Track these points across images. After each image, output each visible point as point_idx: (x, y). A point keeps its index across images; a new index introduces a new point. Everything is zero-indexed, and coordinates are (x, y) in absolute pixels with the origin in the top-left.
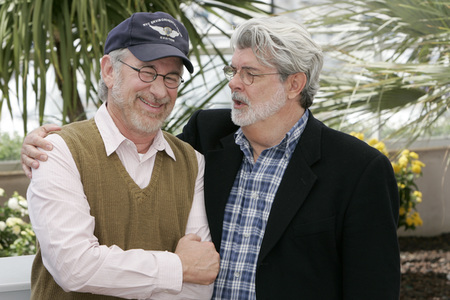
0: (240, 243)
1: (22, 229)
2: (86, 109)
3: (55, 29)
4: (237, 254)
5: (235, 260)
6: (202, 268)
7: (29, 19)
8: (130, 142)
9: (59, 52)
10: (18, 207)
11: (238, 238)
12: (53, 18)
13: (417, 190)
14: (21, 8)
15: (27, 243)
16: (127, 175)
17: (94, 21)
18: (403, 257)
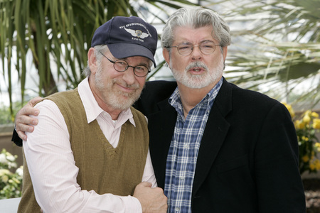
0: (177, 184)
1: (10, 178)
2: (57, 84)
3: (32, 21)
4: (176, 193)
5: (175, 198)
6: (155, 209)
7: (12, 14)
8: (106, 113)
9: (35, 40)
10: (6, 161)
11: (176, 181)
12: (30, 13)
13: (318, 142)
14: (5, 5)
15: (13, 189)
16: (104, 137)
17: (63, 14)
18: (308, 195)
